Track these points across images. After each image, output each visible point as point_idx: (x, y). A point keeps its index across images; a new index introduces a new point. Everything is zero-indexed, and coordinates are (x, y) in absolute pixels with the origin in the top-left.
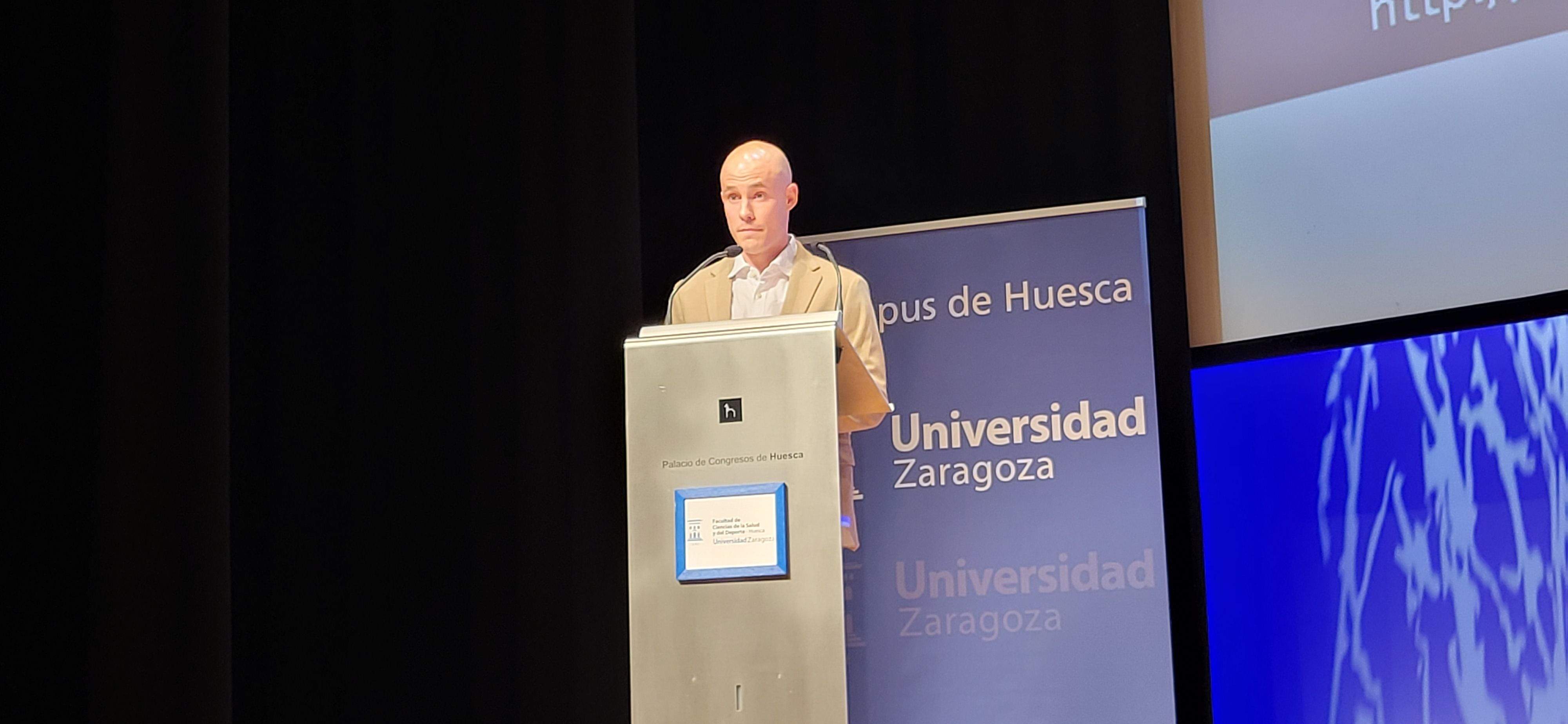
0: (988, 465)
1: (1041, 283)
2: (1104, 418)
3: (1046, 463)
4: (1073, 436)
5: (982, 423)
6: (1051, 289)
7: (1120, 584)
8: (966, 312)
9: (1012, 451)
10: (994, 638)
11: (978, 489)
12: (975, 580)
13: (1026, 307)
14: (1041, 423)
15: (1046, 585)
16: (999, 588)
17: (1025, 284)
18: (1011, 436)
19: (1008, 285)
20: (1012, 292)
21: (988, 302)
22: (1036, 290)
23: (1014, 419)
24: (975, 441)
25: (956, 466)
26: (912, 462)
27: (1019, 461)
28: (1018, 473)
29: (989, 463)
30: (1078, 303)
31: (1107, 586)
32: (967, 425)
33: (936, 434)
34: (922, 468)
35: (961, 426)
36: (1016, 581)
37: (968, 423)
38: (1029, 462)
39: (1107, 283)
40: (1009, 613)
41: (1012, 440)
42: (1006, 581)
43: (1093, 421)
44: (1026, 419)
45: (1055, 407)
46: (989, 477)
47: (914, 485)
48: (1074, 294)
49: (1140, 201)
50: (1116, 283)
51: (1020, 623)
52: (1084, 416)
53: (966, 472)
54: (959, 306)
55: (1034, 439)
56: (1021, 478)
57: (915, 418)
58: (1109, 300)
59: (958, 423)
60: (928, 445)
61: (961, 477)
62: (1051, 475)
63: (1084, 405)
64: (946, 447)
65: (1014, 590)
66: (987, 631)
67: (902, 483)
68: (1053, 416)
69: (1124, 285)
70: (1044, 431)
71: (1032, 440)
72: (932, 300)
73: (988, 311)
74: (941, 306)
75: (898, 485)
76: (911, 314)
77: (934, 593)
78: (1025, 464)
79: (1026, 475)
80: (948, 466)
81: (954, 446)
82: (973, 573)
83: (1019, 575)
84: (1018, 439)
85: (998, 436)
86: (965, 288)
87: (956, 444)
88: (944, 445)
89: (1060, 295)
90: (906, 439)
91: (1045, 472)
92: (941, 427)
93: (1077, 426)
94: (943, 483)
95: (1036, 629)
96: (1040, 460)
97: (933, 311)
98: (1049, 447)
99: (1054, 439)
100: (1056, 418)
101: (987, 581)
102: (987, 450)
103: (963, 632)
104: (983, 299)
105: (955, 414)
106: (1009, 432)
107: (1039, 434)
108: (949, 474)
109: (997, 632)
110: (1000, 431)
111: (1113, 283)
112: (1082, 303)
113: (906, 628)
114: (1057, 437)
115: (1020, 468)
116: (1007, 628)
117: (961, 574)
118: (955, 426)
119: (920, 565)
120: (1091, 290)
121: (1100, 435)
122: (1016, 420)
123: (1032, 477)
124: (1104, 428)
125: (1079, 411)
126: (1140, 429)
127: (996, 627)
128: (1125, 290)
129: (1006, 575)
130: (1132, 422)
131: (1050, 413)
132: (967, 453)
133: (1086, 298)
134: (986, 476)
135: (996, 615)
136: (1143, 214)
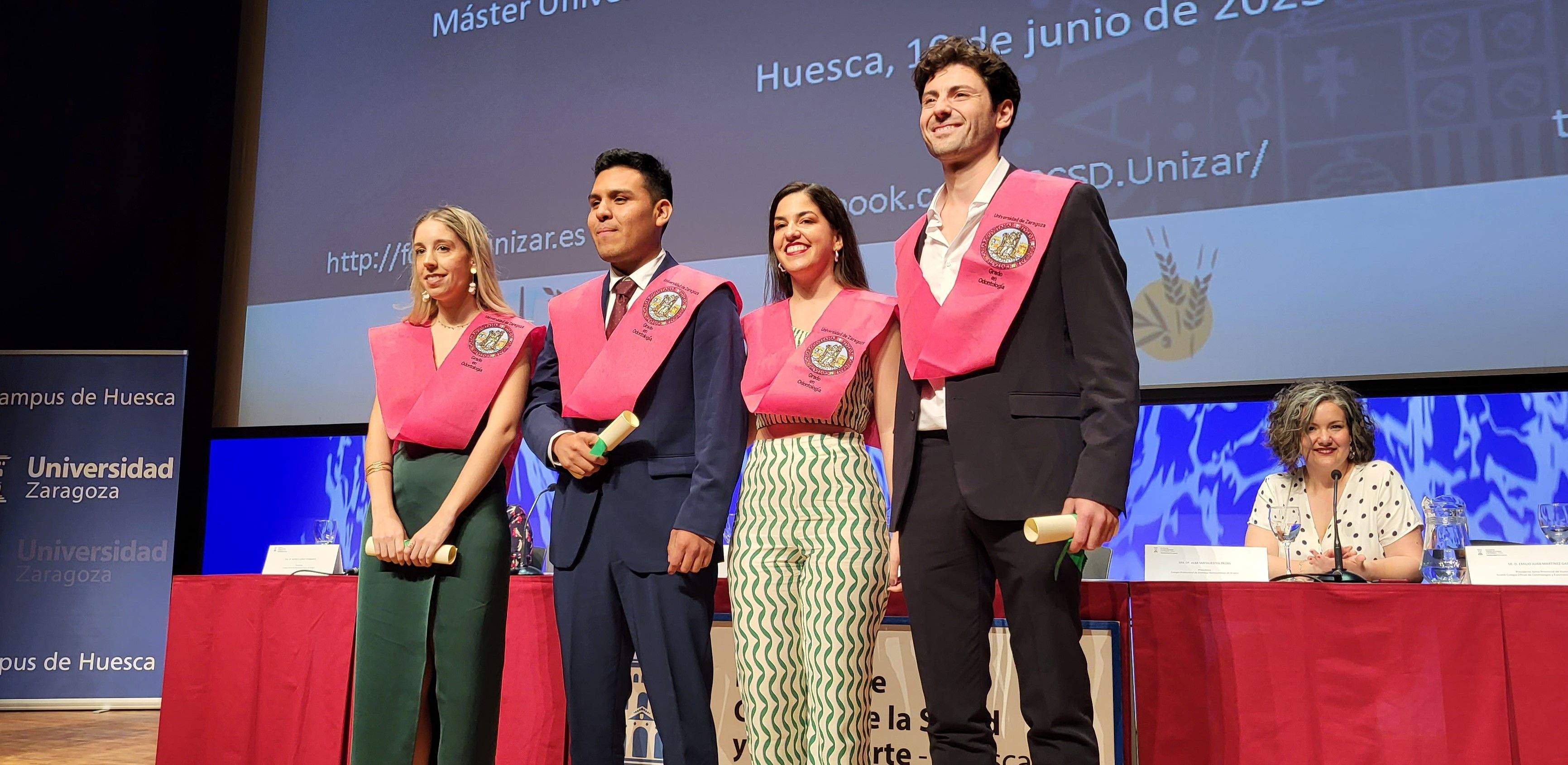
0: (82, 489)
1: (126, 390)
2: (151, 468)
3: (115, 490)
4: (132, 476)
5: (81, 465)
6: (131, 394)
7: (147, 559)
8: (81, 402)
9: (97, 482)
10: (71, 585)
11: (74, 501)
12: (65, 553)
13: (116, 403)
14: (115, 468)
15: (106, 557)
16: (78, 557)
17: (117, 390)
18: (97, 473)
19: (107, 390)
20: (109, 394)
21: (95, 398)
22: (123, 394)
23: (100, 464)
24: (76, 475)
25: (63, 488)
26: (37, 484)
27: (100, 488)
28: (98, 495)
29: (83, 488)
30: (144, 404)
31: (140, 559)
32: (73, 465)
33: (54, 469)
34: (43, 488)
35: (69, 466)
36: (89, 554)
37: (74, 464)
38: (106, 488)
39: (162, 394)
40: (83, 571)
41: (97, 475)
42: (84, 554)
43: (144, 468)
44: (107, 465)
45: (124, 459)
46: (81, 496)
47: (37, 497)
48: (143, 398)
49: (185, 352)
50: (167, 395)
51: (88, 577)
52: (139, 466)
53: (68, 492)
54: (77, 399)
55: (110, 476)
56: (99, 497)
57: (43, 459)
58: (162, 404)
59: (68, 464)
60: (48, 475)
61: (65, 494)
62: (117, 496)
63: (141, 460)
64: (59, 476)
65: (86, 559)
66: (68, 580)
67: (30, 495)
68: (122, 464)
69: (171, 396)
70: (117, 473)
71: (109, 477)
72: (63, 394)
73: (94, 403)
74: (67, 398)
75: (27, 496)
76: (49, 400)
77: (40, 558)
78: (103, 490)
79: (103, 495)
80: (59, 488)
81: (63, 476)
82: (64, 548)
83: (90, 550)
84: (101, 475)
85: (90, 473)
86: (83, 389)
87: (65, 475)
88: (58, 475)
89: (135, 398)
90: (36, 470)
91: (114, 495)
92: (57, 466)
93: (135, 471)
94: (54, 496)
95: (96, 581)
96: (112, 488)
97: (62, 400)
98: (118, 481)
100: (124, 466)
101: (71, 553)
102: (83, 481)
103: (54, 580)
104: (91, 396)
105: (67, 459)
106: (96, 471)
107: (113, 473)
108: (58, 492)
109: (73, 582)
110: (91, 470)
111: (165, 394)
112: (147, 404)
113: (21, 576)
114: (123, 476)
115: (99, 491)
116: (80, 580)
117: (58, 548)
118: (66, 466)
119: (35, 542)
120: (153, 398)
121: (147, 476)
123: (106, 497)
124: (150, 473)
125: (137, 463)
126: (170, 475)
127: (73, 579)
128: (171, 399)
129: (83, 551)
130: (165, 471)
131: (121, 462)
132: (71, 481)
133: (149, 402)
134: (79, 495)
135: (74, 573)
136: (186, 359)
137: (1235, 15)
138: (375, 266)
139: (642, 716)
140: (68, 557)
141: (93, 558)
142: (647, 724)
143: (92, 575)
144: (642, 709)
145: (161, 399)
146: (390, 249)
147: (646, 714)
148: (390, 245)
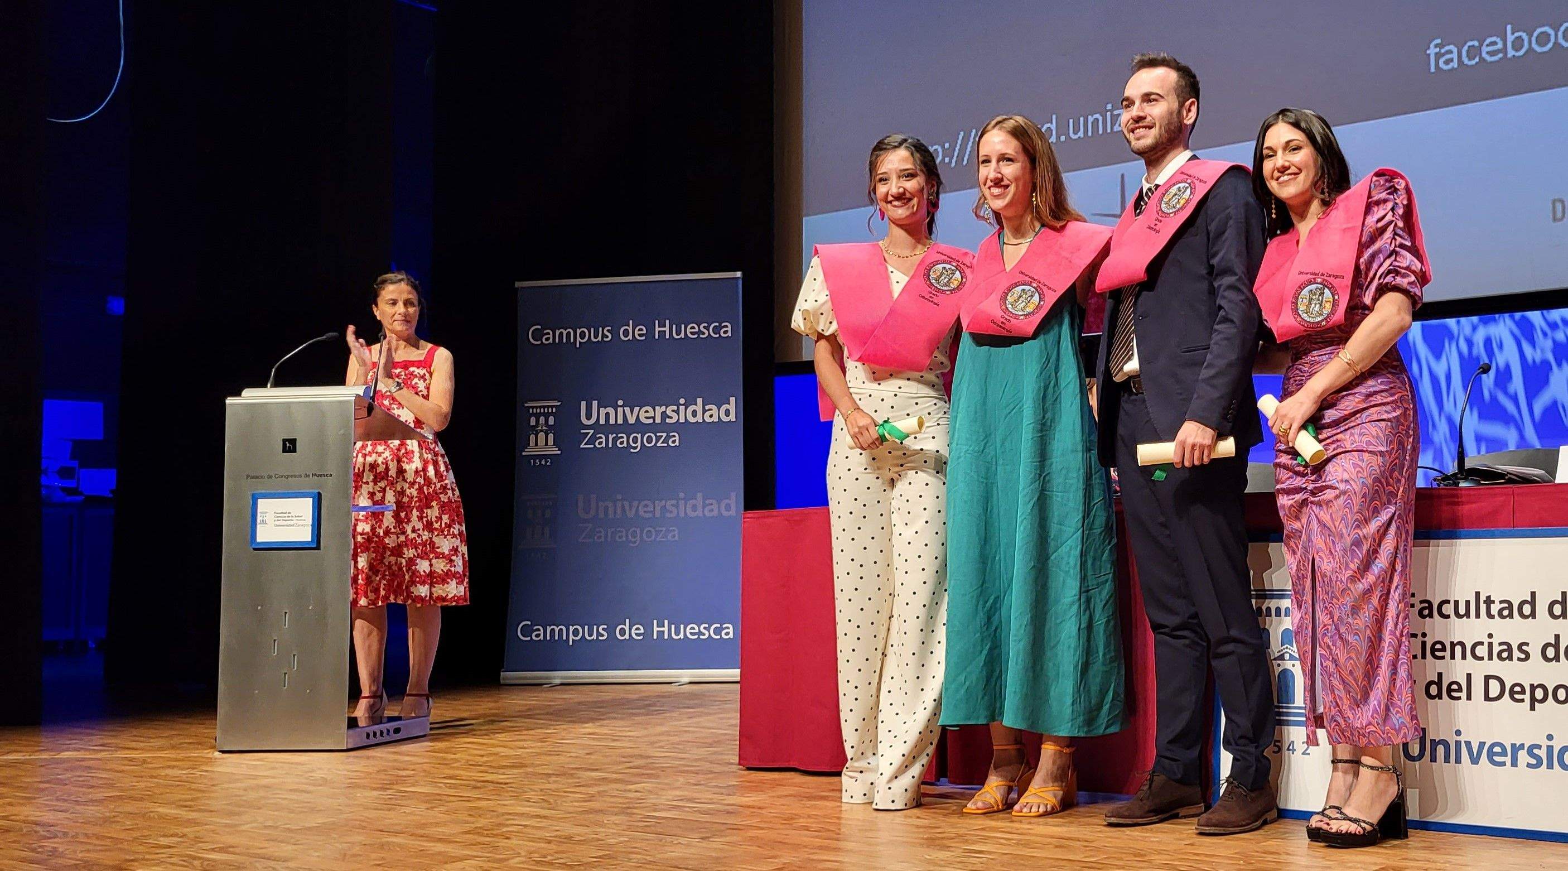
0: (639, 436)
1: (679, 321)
2: (711, 410)
3: (674, 437)
4: (692, 420)
5: (636, 409)
6: (683, 326)
7: (715, 513)
8: (630, 337)
9: (654, 428)
10: (635, 543)
11: (632, 450)
12: (627, 508)
13: (667, 337)
14: (673, 411)
15: (671, 512)
16: (641, 513)
17: (667, 322)
18: (654, 418)
19: (657, 322)
20: (659, 327)
21: (644, 332)
22: (674, 326)
24: (632, 420)
25: (619, 435)
26: (592, 431)
27: (658, 434)
28: (657, 442)
30: (699, 336)
31: (707, 514)
32: (627, 410)
33: (608, 415)
34: (598, 436)
35: (624, 411)
36: (653, 509)
37: (628, 408)
38: (664, 435)
39: (717, 324)
40: (648, 528)
41: (654, 420)
42: (647, 509)
43: (704, 411)
44: (663, 408)
45: (682, 401)
46: (639, 444)
47: (593, 446)
48: (697, 330)
49: (739, 274)
50: (723, 325)
51: (653, 536)
52: (699, 407)
53: (625, 440)
54: (626, 333)
55: (668, 420)
56: (659, 444)
57: (595, 404)
58: (717, 335)
59: (622, 409)
60: (603, 421)
61: (622, 443)
62: (677, 443)
63: (699, 401)
64: (614, 422)
65: (650, 515)
66: (633, 540)
67: (586, 444)
68: (681, 407)
69: (727, 326)
70: (675, 416)
71: (667, 422)
72: (610, 328)
73: (644, 337)
74: (615, 333)
75: (582, 446)
76: (596, 336)
77: (601, 515)
78: (662, 436)
79: (662, 443)
80: (614, 435)
81: (618, 422)
82: (626, 504)
83: (654, 505)
84: (658, 420)
85: (646, 418)
86: (631, 322)
87: (620, 421)
88: (612, 422)
89: (689, 330)
90: (589, 416)
91: (674, 442)
92: (611, 410)
93: (694, 414)
94: (610, 446)
95: (663, 539)
96: (671, 434)
97: (610, 336)
98: (677, 426)
99: (681, 421)
100: (682, 409)
101: (634, 509)
102: (639, 427)
103: (618, 540)
104: (641, 330)
105: (623, 403)
106: (653, 416)
107: (671, 418)
108: (615, 440)
109: (638, 541)
110: (647, 415)
111: (720, 324)
112: (701, 336)
113: (584, 535)
114: (682, 420)
115: (658, 438)
116: (646, 539)
117: (619, 504)
118: (620, 410)
119: (593, 496)
120: (707, 328)
121: (707, 420)
122: (657, 408)
123: (666, 445)
124: (711, 416)
125: (696, 405)
126: (732, 417)
127: (638, 538)
128: (727, 330)
129: (646, 506)
130: (727, 413)
131: (679, 405)
132: (626, 428)
133: (704, 333)
134: (638, 443)
135: (638, 530)
136: (740, 282)
138: (947, 160)
139: (1287, 656)
140: (631, 514)
141: (658, 514)
142: (1293, 665)
143: (658, 533)
144: (1287, 648)
145: (716, 330)
146: (963, 137)
147: (1292, 653)
148: (962, 133)
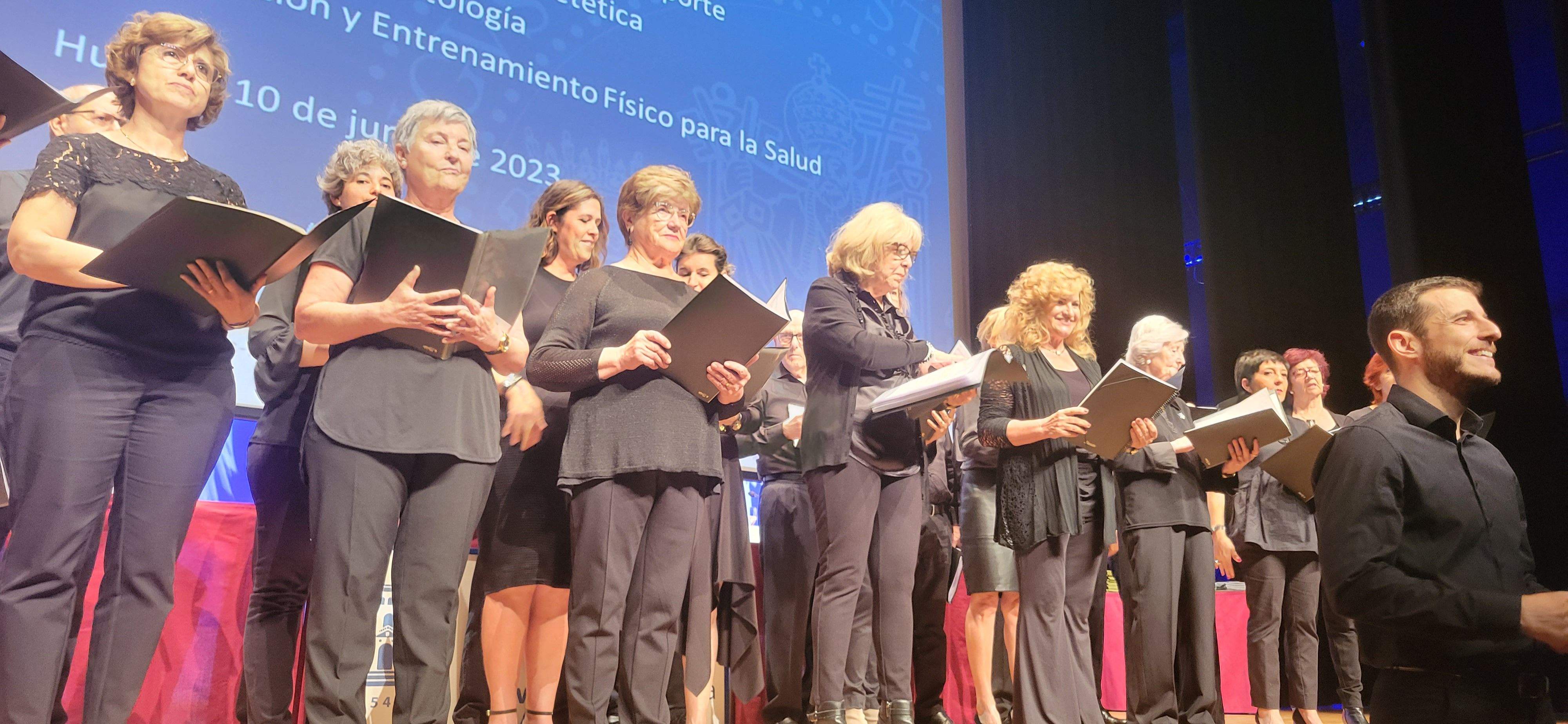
137: (504, 172)
